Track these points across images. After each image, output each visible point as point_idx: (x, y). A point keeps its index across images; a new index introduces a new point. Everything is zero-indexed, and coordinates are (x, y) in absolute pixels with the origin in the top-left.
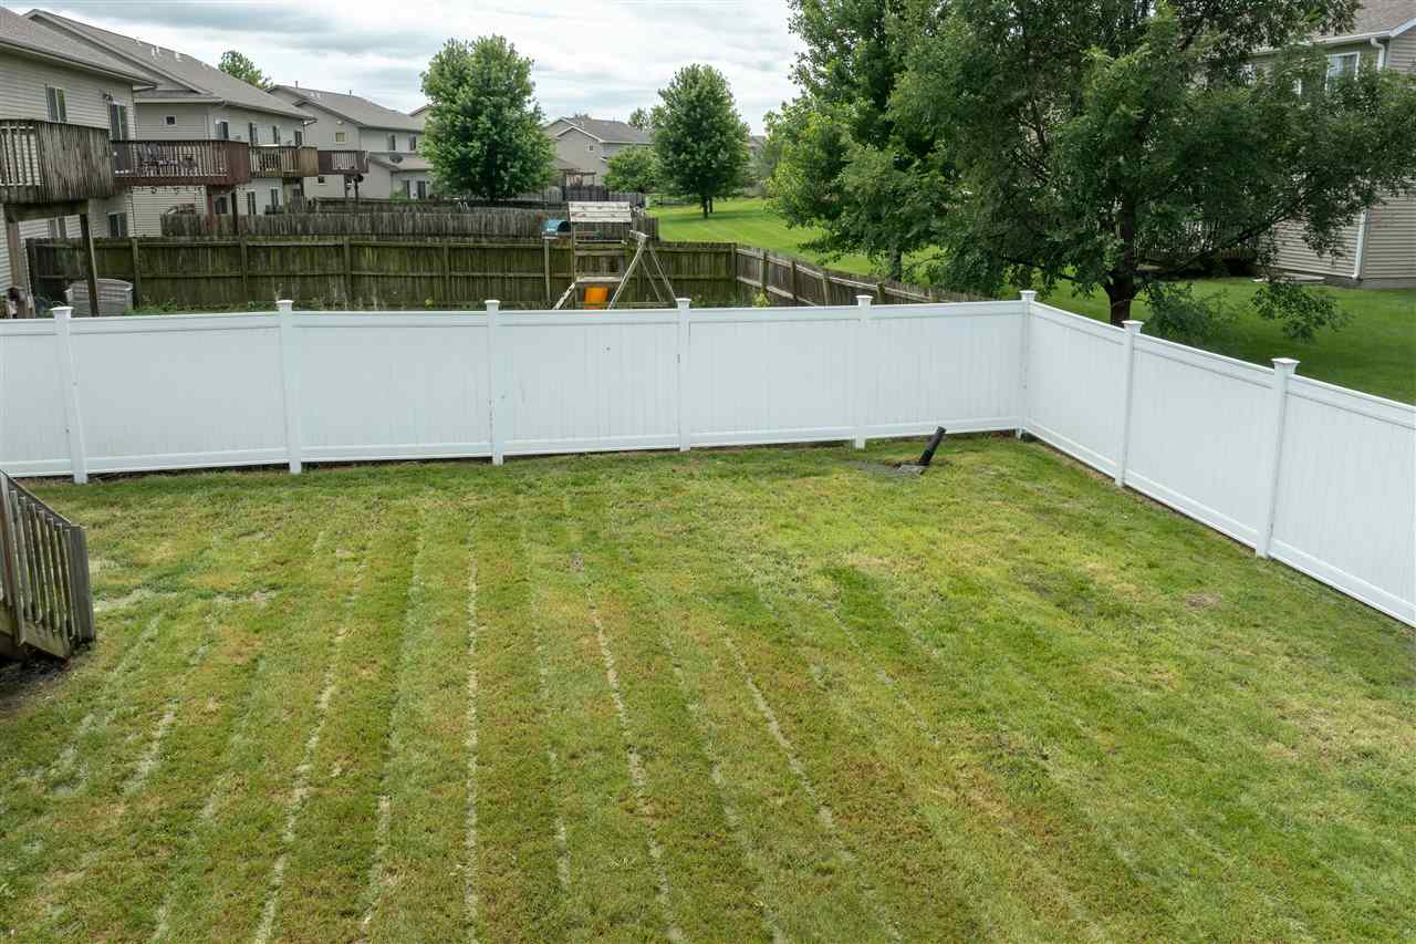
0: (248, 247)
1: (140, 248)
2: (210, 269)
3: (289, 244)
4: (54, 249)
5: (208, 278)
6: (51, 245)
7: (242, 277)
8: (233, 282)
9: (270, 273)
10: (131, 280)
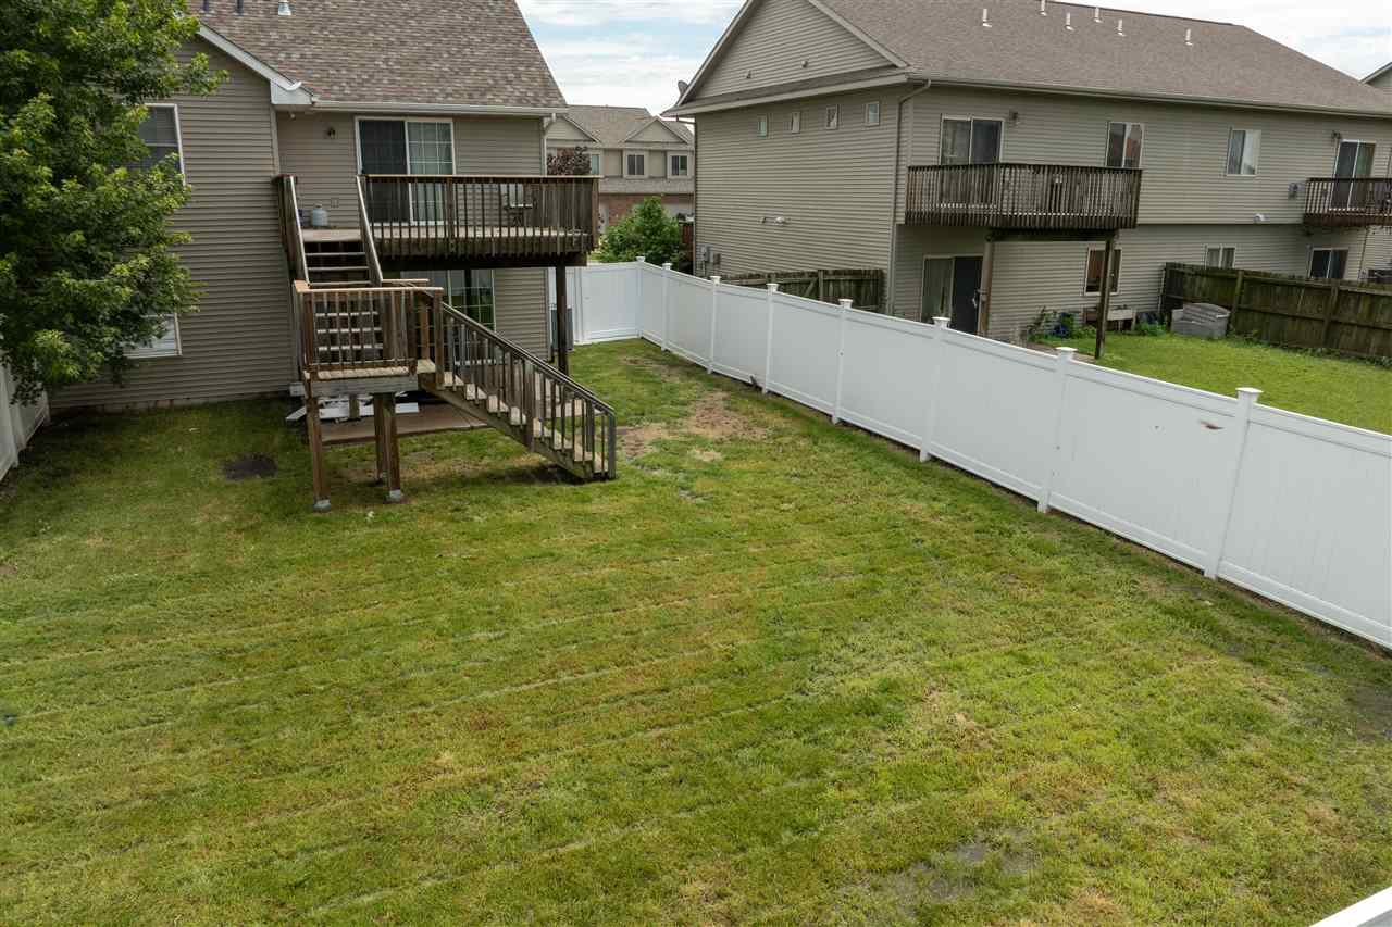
0: (1340, 291)
1: (1244, 280)
2: (1299, 309)
3: (1383, 293)
4: (1183, 273)
5: (1294, 318)
6: (1182, 270)
7: (1323, 321)
8: (1315, 324)
9: (1353, 321)
10: (1229, 308)
